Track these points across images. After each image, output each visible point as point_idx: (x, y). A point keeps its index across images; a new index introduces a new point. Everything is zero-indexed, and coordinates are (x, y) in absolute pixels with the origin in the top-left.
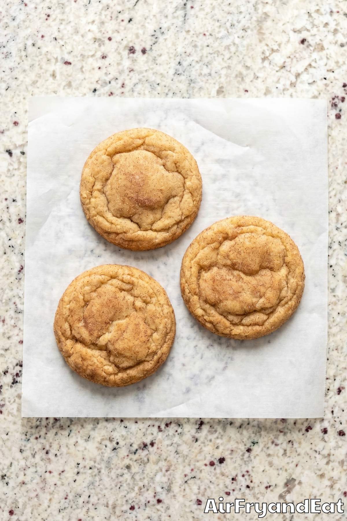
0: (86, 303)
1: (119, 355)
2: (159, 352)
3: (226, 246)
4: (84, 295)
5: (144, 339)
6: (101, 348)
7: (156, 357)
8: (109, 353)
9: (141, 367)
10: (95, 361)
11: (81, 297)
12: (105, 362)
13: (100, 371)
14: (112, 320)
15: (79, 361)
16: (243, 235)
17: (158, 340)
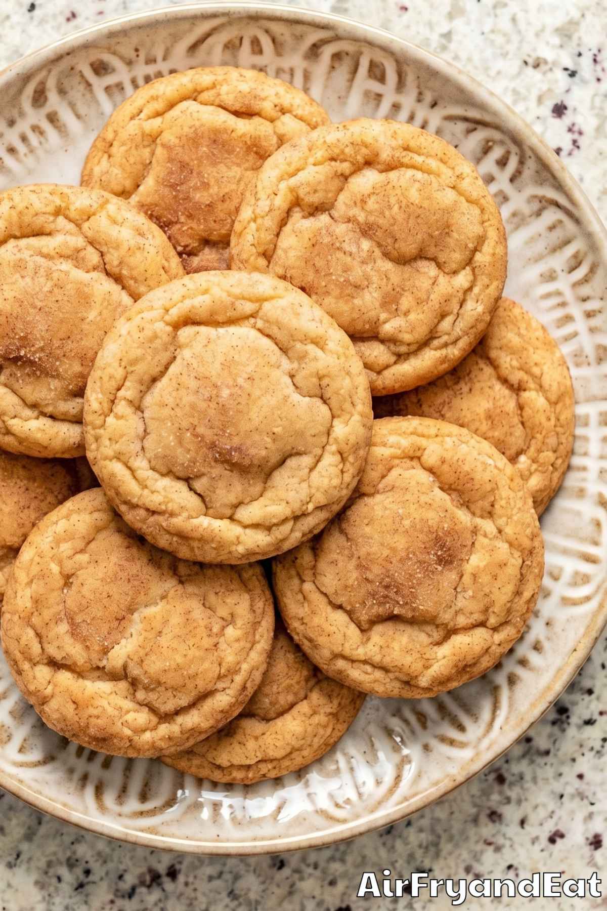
0: (68, 579)
1: (156, 684)
2: (245, 667)
3: (368, 179)
4: (60, 563)
5: (207, 642)
6: (114, 676)
7: (239, 679)
8: (134, 683)
9: (209, 705)
10: (104, 703)
11: (55, 568)
12: (127, 704)
13: (118, 728)
14: (131, 610)
15: (69, 710)
16: (410, 172)
17: (238, 640)
